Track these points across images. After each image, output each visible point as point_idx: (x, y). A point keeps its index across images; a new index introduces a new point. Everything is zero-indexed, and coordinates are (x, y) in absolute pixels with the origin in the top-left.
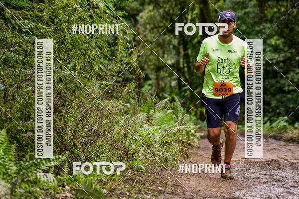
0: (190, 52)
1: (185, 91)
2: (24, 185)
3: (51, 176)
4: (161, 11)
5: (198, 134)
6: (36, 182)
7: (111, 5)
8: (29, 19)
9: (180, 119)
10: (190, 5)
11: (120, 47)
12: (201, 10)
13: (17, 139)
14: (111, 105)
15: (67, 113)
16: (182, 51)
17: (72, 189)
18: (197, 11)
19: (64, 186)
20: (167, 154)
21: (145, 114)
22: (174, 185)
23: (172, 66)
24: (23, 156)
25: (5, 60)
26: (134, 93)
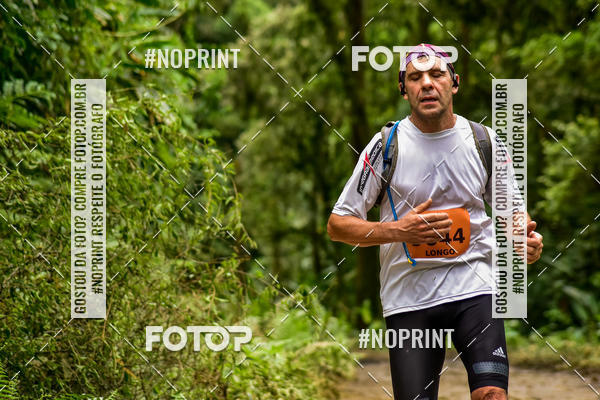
4: (281, 129)
8: (39, 148)
9: (320, 327)
13: (18, 370)
14: (194, 304)
15: (112, 318)
26: (236, 279)
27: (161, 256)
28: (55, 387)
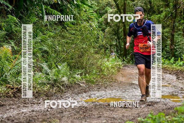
0: (120, 41)
1: (119, 52)
2: (72, 78)
3: (79, 76)
4: (112, 29)
5: (122, 65)
6: (75, 78)
7: (97, 27)
8: (73, 30)
9: (117, 60)
10: (121, 27)
11: (100, 39)
12: (124, 29)
13: (69, 65)
14: (97, 56)
15: (84, 58)
16: (118, 40)
17: (85, 80)
18: (122, 29)
19: (83, 79)
20: (114, 71)
21: (107, 59)
22: (115, 80)
23: (115, 45)
24: (71, 70)
25: (66, 42)
26: (104, 52)
27: (92, 48)
28: (75, 68)
